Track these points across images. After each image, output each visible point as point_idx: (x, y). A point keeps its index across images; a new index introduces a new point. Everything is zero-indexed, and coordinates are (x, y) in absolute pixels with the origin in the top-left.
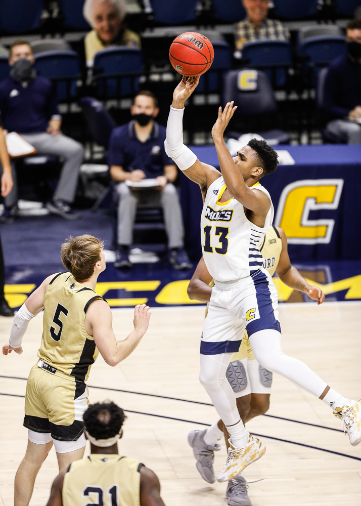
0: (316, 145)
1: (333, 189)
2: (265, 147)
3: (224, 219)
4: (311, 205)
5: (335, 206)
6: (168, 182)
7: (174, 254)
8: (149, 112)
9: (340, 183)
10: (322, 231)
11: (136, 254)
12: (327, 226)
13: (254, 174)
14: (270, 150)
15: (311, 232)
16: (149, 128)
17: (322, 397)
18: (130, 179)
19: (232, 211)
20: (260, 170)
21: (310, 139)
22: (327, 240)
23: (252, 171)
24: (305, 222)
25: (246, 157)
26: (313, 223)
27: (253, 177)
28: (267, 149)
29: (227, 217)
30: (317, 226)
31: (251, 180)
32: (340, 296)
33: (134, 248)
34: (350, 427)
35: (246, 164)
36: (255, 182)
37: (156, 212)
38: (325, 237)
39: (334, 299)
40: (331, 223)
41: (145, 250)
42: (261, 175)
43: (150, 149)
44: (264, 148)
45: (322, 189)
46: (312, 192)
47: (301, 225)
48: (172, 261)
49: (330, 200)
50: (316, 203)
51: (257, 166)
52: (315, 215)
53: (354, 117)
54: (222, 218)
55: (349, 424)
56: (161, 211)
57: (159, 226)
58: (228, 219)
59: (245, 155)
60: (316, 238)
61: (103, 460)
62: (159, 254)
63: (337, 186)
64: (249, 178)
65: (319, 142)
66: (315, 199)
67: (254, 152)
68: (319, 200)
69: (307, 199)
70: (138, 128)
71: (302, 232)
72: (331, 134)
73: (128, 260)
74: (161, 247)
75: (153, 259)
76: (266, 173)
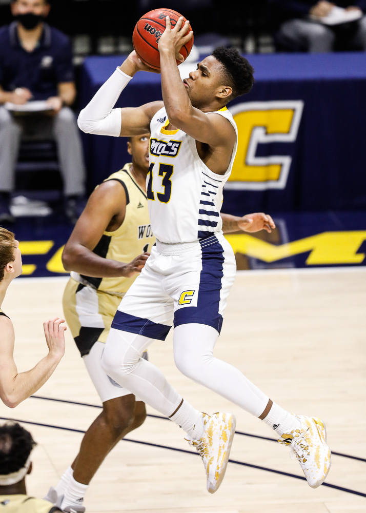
0: (267, 54)
1: (289, 114)
2: (235, 57)
3: (171, 153)
4: (260, 137)
5: (291, 137)
6: (64, 105)
7: (72, 204)
8: (38, 10)
9: (298, 105)
10: (274, 171)
11: (21, 205)
12: (281, 165)
13: (220, 96)
14: (243, 63)
15: (260, 174)
16: (37, 33)
17: (262, 417)
18: (12, 101)
19: (180, 143)
20: (228, 91)
21: (257, 45)
22: (281, 184)
23: (217, 91)
24: (252, 159)
25: (209, 71)
26: (262, 161)
27: (218, 99)
28: (238, 61)
29: (173, 151)
30: (268, 165)
31: (216, 103)
32: (300, 261)
33: (17, 196)
34: (305, 461)
35: (208, 82)
36: (221, 105)
37: (46, 146)
38: (278, 180)
39: (291, 265)
40: (286, 161)
41: (32, 199)
42: (230, 96)
43: (39, 61)
44: (234, 60)
45: (275, 114)
46: (261, 118)
47: (246, 164)
48: (70, 213)
49: (285, 129)
50: (267, 133)
51: (224, 85)
52: (264, 150)
53: (318, 15)
54: (167, 152)
55: (303, 456)
56: (54, 146)
57: (51, 166)
58: (174, 153)
59: (208, 69)
60: (267, 181)
61: (3, 503)
62: (50, 204)
63: (294, 110)
64: (213, 101)
65: (268, 50)
66: (265, 128)
67: (220, 65)
68: (270, 130)
69: (254, 127)
70: (22, 33)
71: (248, 173)
72: (287, 39)
73: (9, 212)
74: (54, 195)
75: (44, 211)
76: (237, 95)
